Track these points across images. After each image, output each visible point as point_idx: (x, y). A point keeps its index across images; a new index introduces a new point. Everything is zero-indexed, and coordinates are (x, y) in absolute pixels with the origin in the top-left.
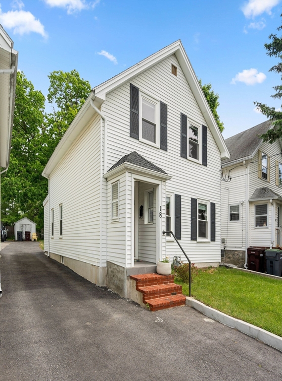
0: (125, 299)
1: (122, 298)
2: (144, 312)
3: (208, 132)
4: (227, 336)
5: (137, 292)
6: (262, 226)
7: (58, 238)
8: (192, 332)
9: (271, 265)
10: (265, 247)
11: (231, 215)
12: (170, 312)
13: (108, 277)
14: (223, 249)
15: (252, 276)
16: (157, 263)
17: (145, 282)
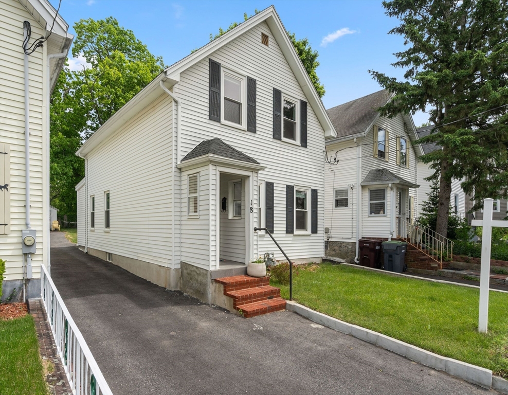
0: (209, 304)
1: (205, 304)
2: (236, 319)
3: (308, 107)
4: (341, 342)
5: (225, 297)
6: (379, 213)
7: (102, 231)
8: (299, 340)
9: (390, 259)
10: (382, 238)
11: (337, 201)
14: (326, 240)
15: (366, 273)
16: (246, 263)
17: (236, 286)
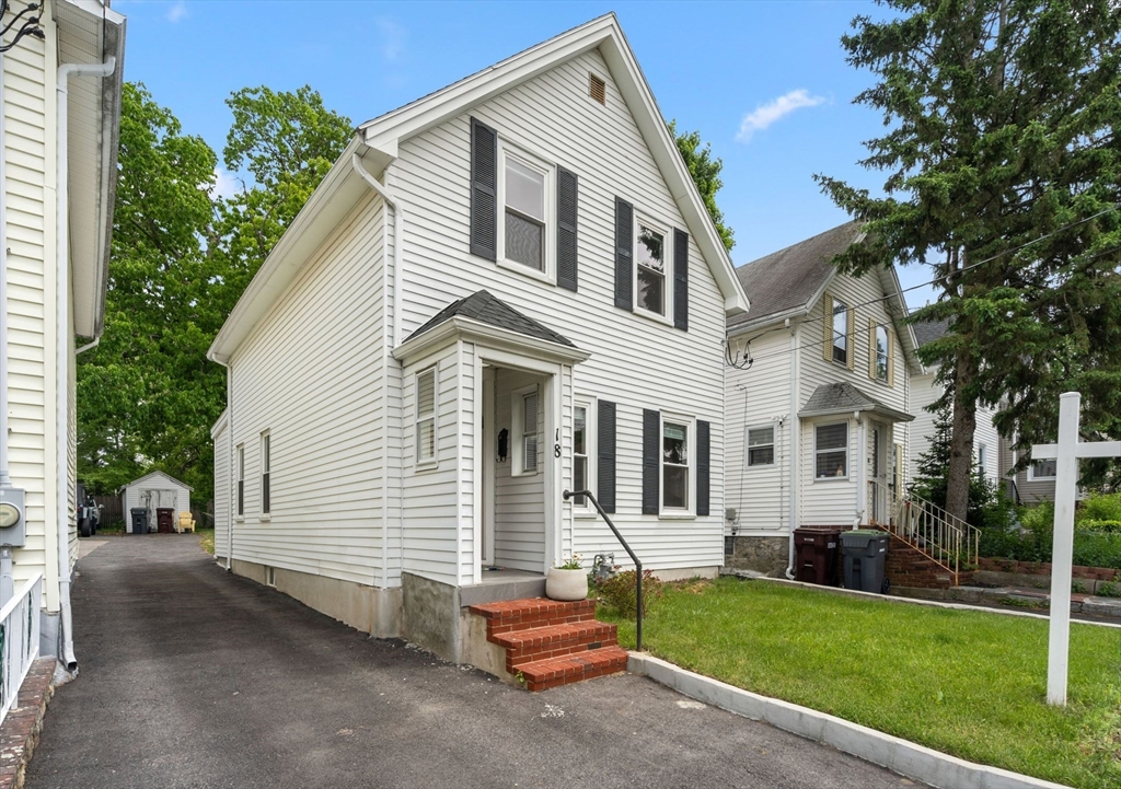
0: (455, 665)
1: (447, 664)
2: (508, 694)
4: (740, 740)
5: (489, 647)
6: (834, 475)
7: (257, 521)
8: (645, 736)
9: (856, 567)
10: (839, 526)
11: (752, 452)
12: (585, 692)
13: (407, 614)
14: (730, 534)
15: (805, 594)
16: (546, 573)
17: (514, 620)
